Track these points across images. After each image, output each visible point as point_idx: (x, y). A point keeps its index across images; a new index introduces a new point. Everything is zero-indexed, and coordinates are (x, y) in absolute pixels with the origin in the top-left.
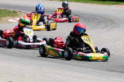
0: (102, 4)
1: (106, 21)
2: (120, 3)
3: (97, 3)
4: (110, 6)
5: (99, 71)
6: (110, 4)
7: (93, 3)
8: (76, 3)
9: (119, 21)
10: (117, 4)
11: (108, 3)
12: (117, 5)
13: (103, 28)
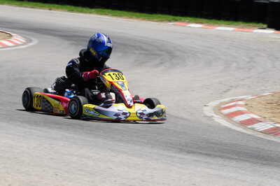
0: (149, 20)
1: (160, 53)
2: (183, 18)
3: (138, 18)
4: (162, 24)
5: (166, 153)
6: (162, 21)
7: (131, 18)
8: (99, 16)
9: (184, 52)
10: (176, 20)
11: (159, 18)
12: (176, 23)
13: (157, 66)
